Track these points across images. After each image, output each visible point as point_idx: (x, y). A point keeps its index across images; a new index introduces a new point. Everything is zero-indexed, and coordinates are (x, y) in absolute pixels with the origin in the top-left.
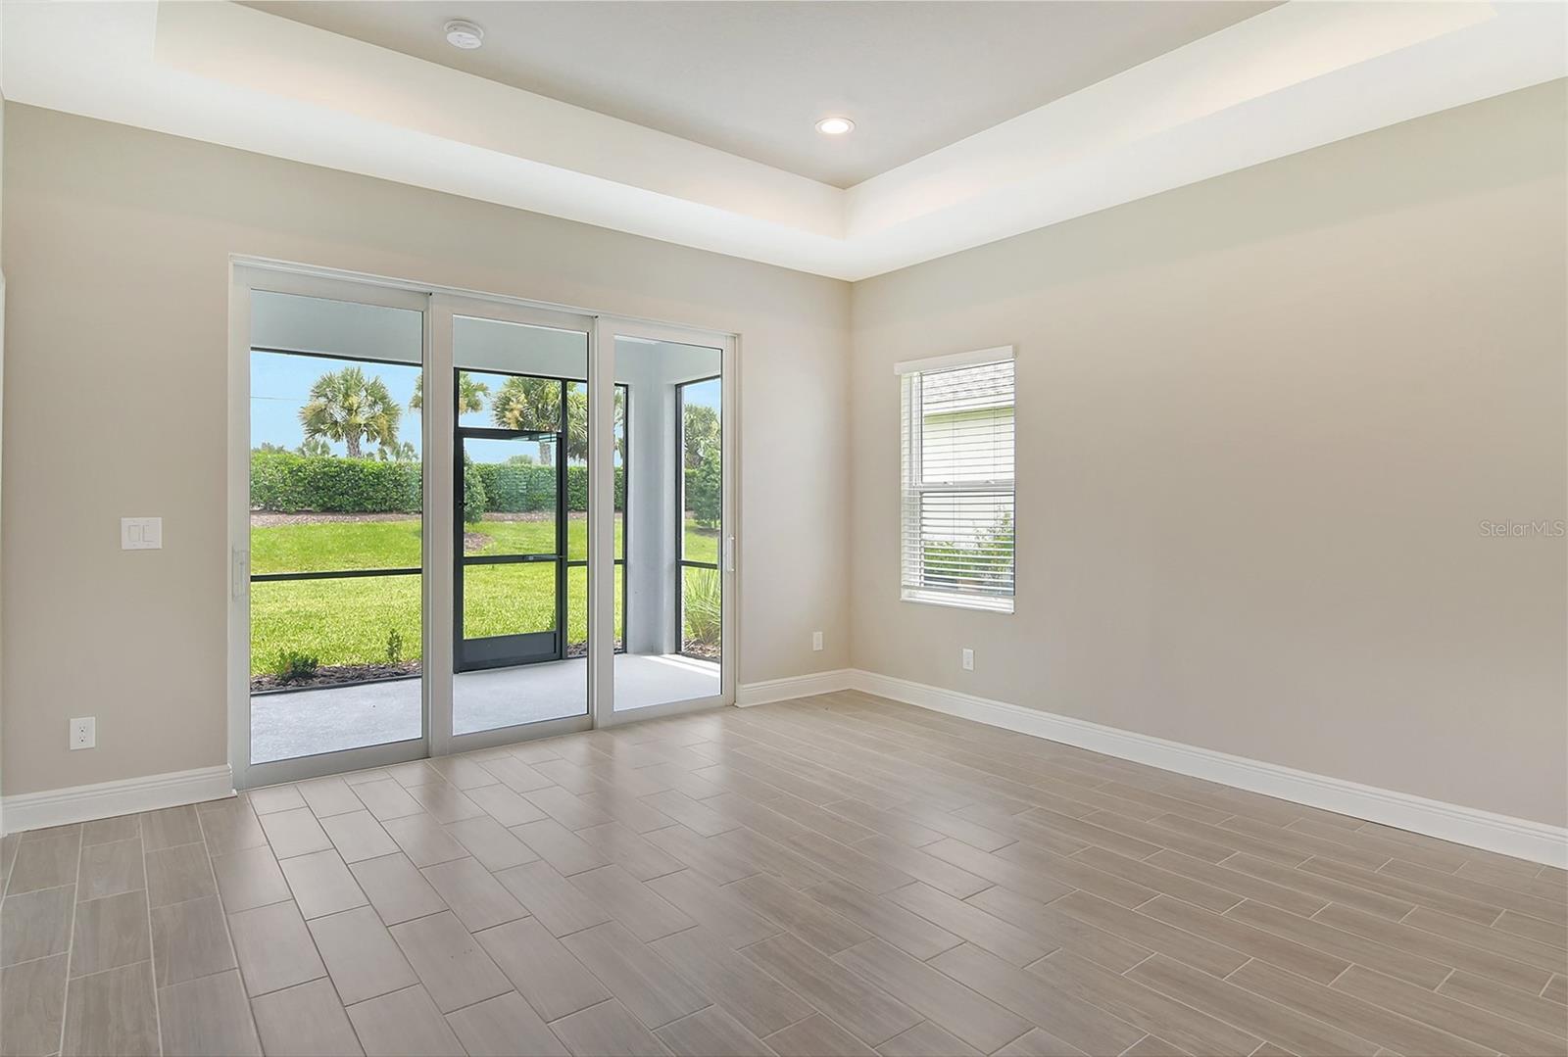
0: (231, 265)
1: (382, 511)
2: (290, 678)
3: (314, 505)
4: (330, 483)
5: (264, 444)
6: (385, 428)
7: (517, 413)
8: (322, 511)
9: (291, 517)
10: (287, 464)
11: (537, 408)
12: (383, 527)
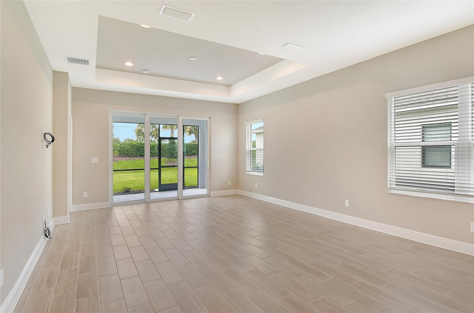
0: (109, 112)
1: (154, 156)
2: (125, 192)
3: (138, 155)
4: (142, 149)
5: (128, 138)
6: (155, 134)
7: (189, 129)
8: (140, 156)
9: (133, 158)
10: (131, 144)
11: (194, 128)
12: (154, 160)
